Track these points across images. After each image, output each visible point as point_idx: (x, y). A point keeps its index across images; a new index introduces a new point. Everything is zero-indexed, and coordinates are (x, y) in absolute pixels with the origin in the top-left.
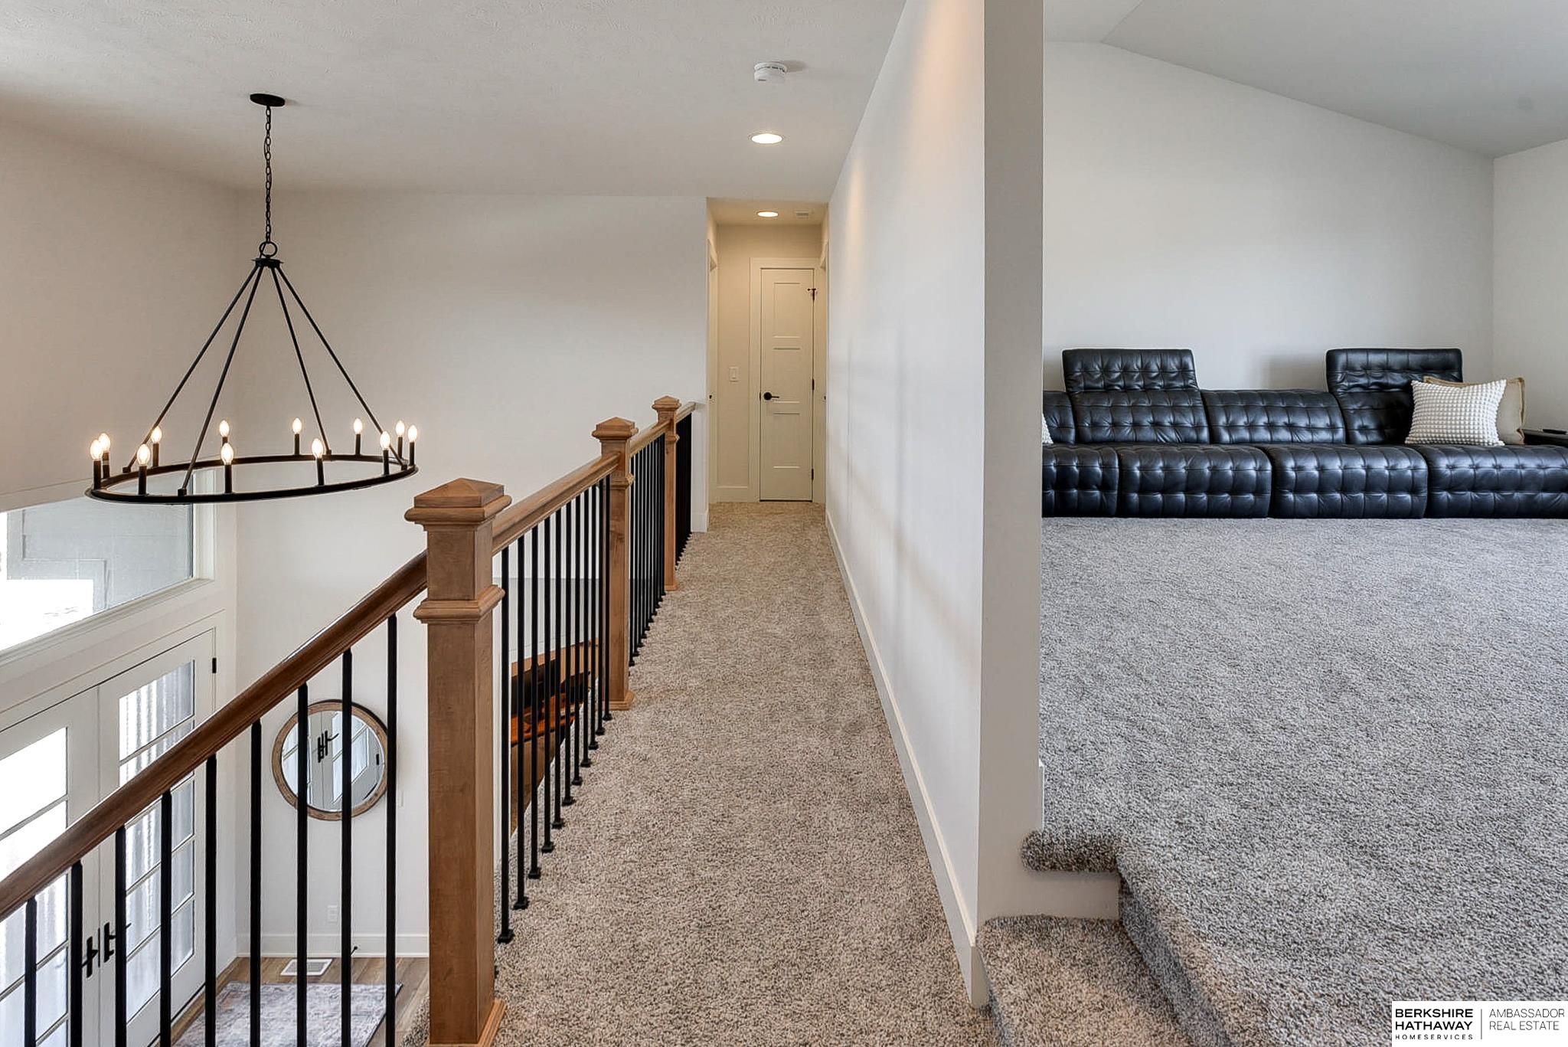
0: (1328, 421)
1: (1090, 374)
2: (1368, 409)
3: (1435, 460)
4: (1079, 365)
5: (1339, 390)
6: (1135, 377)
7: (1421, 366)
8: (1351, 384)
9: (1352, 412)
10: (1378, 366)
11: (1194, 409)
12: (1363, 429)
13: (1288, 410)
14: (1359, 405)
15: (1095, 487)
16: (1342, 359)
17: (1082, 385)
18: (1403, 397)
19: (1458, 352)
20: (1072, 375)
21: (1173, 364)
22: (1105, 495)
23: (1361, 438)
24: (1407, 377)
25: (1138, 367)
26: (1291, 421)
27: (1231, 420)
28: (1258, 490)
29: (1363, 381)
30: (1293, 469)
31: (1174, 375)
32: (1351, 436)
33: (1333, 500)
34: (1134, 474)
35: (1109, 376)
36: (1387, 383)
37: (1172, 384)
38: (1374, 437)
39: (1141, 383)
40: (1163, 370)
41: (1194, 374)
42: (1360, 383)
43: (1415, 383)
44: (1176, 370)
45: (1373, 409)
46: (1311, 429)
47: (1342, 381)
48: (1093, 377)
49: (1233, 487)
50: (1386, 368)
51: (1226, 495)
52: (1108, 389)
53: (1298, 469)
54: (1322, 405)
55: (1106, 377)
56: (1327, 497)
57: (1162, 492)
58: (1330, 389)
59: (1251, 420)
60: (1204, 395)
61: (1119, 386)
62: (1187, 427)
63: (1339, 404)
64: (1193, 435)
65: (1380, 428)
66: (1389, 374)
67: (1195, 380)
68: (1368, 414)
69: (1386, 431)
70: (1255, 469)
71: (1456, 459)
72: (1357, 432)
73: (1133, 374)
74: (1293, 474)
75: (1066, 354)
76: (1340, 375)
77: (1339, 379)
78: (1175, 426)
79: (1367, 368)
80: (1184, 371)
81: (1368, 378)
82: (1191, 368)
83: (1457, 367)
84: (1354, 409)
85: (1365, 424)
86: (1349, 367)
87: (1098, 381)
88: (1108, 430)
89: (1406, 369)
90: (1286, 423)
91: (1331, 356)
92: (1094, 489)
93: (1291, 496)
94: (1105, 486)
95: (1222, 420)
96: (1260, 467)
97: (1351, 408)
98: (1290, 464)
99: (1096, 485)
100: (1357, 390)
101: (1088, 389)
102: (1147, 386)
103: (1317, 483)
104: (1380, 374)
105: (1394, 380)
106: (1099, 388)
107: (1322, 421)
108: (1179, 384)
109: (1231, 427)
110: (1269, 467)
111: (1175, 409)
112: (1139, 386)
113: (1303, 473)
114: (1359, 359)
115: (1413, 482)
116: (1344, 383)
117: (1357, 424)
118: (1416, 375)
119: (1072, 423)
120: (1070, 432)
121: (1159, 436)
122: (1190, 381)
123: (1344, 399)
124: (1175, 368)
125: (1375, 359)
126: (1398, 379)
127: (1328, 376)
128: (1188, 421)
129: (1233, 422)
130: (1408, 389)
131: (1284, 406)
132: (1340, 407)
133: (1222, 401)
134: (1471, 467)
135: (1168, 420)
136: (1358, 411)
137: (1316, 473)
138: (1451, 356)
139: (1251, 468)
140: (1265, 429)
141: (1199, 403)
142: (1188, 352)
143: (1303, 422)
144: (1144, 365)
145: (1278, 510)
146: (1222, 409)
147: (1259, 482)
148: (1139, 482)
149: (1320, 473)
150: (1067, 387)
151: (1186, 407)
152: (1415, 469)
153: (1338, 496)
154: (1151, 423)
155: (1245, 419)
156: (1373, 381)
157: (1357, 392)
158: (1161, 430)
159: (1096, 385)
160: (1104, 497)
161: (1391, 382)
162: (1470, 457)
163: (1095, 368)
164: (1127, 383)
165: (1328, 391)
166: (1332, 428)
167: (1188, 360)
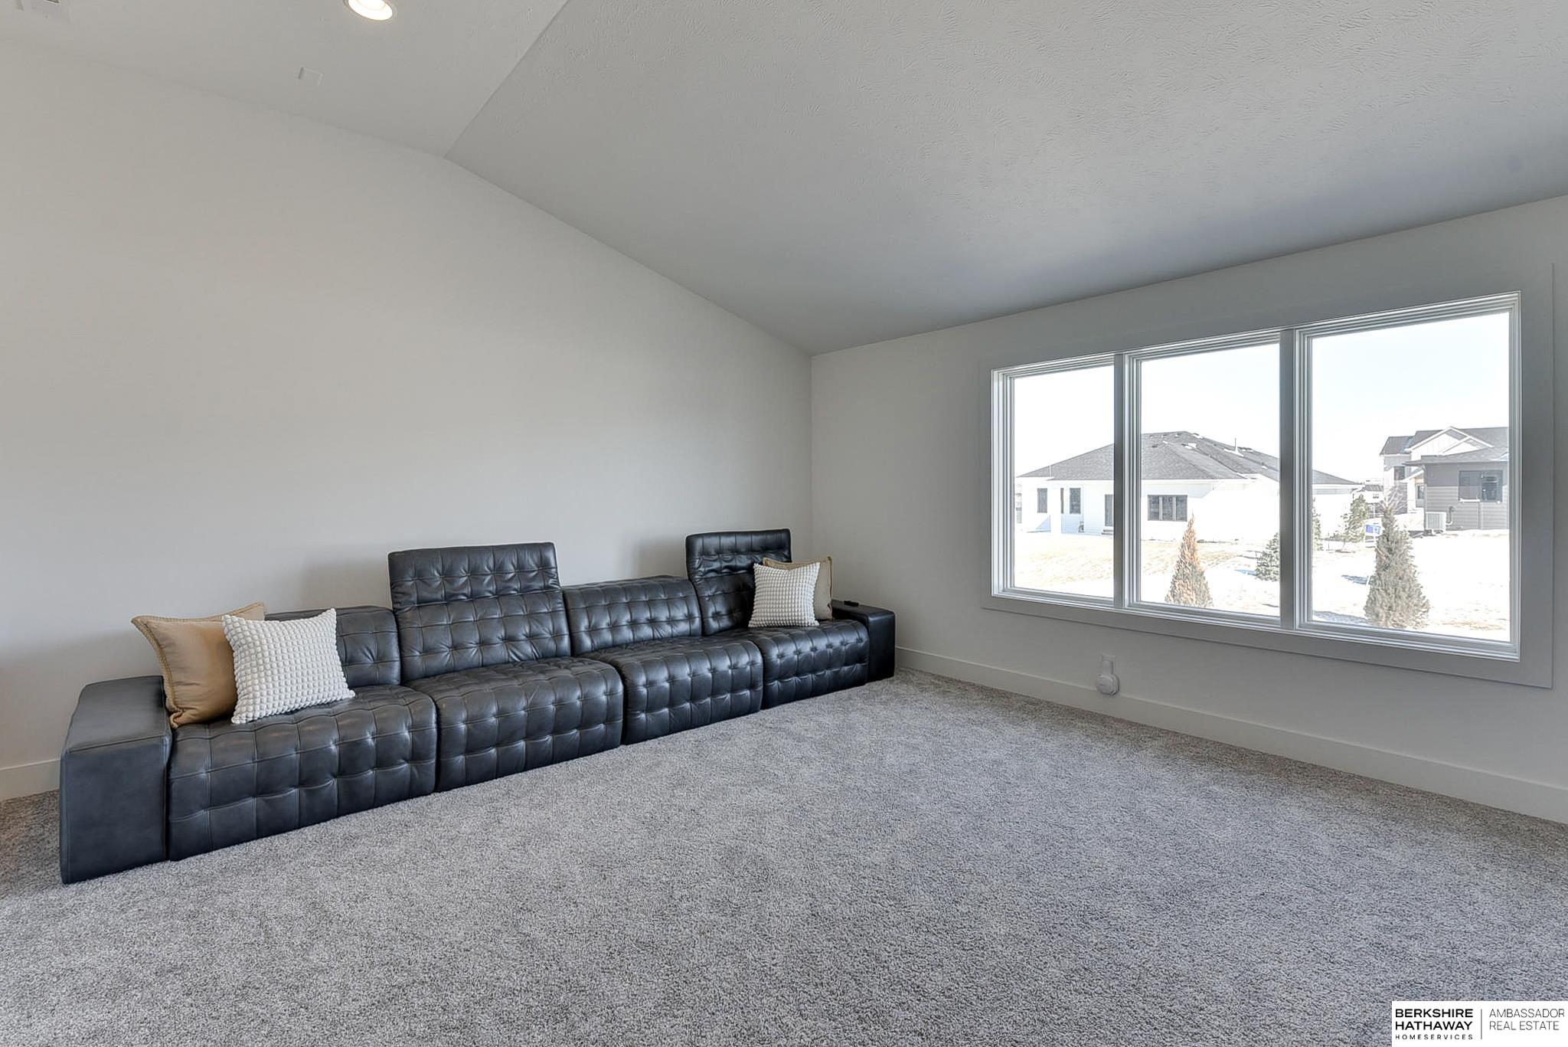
0: (686, 611)
1: (425, 583)
2: (720, 594)
3: (769, 651)
4: (411, 572)
5: (697, 577)
6: (486, 581)
7: (762, 547)
8: (707, 569)
9: (707, 599)
10: (729, 550)
11: (553, 613)
12: (717, 616)
13: (650, 604)
14: (713, 590)
15: (402, 761)
16: (699, 543)
17: (414, 598)
18: (747, 578)
19: (787, 531)
20: (400, 586)
21: (531, 561)
22: (417, 768)
23: (714, 625)
24: (751, 558)
25: (489, 569)
26: (653, 615)
27: (593, 621)
28: (609, 720)
29: (716, 565)
30: (645, 686)
31: (534, 573)
32: (705, 624)
33: (683, 709)
34: (458, 730)
35: (451, 583)
36: (736, 566)
37: (530, 586)
38: (725, 622)
39: (492, 588)
40: (521, 568)
41: (557, 573)
42: (713, 568)
43: (756, 565)
44: (536, 569)
45: (724, 593)
46: (671, 621)
47: (699, 567)
48: (429, 585)
49: (581, 721)
50: (735, 551)
51: (575, 731)
52: (450, 599)
53: (649, 684)
54: (681, 595)
55: (447, 585)
56: (677, 709)
57: (497, 745)
58: (689, 576)
59: (614, 619)
60: (566, 595)
61: (464, 595)
62: (547, 638)
63: (696, 592)
64: (552, 645)
65: (730, 613)
66: (737, 557)
67: (557, 578)
68: (720, 600)
69: (734, 615)
70: (605, 693)
71: (784, 647)
72: (711, 620)
73: (484, 577)
74: (644, 691)
75: (393, 557)
76: (698, 560)
77: (697, 565)
78: (532, 637)
79: (720, 551)
80: (545, 568)
81: (720, 562)
82: (553, 565)
83: (787, 546)
84: (709, 596)
85: (718, 610)
86: (705, 553)
87: (438, 588)
88: (446, 655)
89: (751, 550)
90: (648, 620)
91: (690, 541)
92: (401, 764)
93: (643, 716)
94: (416, 756)
95: (584, 624)
96: (611, 691)
97: (706, 595)
98: (642, 679)
99: (404, 759)
100: (712, 574)
101: (422, 603)
102: (501, 591)
103: (667, 698)
104: (730, 557)
105: (741, 562)
106: (438, 600)
107: (680, 612)
108: (538, 584)
109: (593, 630)
110: (620, 688)
111: (532, 616)
112: (490, 592)
113: (654, 688)
114: (714, 542)
115: (751, 678)
116: (701, 569)
117: (711, 610)
118: (757, 556)
119: (396, 654)
120: (391, 668)
121: (511, 653)
122: (551, 581)
123: (700, 586)
124: (533, 565)
125: (727, 541)
126: (743, 561)
127: (688, 562)
128: (545, 630)
129: (595, 626)
130: (750, 570)
131: (647, 599)
132: (697, 595)
133: (585, 602)
134: (795, 653)
135: (524, 630)
136: (712, 597)
137: (667, 685)
138: (783, 535)
139: (600, 693)
140: (628, 628)
141: (560, 607)
142: (549, 546)
143: (663, 615)
144: (497, 566)
145: (630, 735)
146: (585, 610)
147: (610, 707)
148: (464, 741)
149: (670, 685)
150: (394, 603)
151: (545, 613)
152: (752, 663)
153: (687, 705)
154: (503, 640)
155: (608, 620)
156: (725, 564)
157: (712, 577)
158: (513, 645)
159: (434, 596)
160: (415, 771)
161: (739, 564)
162: (794, 642)
163: (434, 575)
164: (475, 588)
165: (687, 578)
166: (690, 618)
167: (550, 555)
